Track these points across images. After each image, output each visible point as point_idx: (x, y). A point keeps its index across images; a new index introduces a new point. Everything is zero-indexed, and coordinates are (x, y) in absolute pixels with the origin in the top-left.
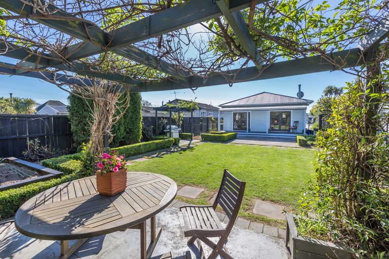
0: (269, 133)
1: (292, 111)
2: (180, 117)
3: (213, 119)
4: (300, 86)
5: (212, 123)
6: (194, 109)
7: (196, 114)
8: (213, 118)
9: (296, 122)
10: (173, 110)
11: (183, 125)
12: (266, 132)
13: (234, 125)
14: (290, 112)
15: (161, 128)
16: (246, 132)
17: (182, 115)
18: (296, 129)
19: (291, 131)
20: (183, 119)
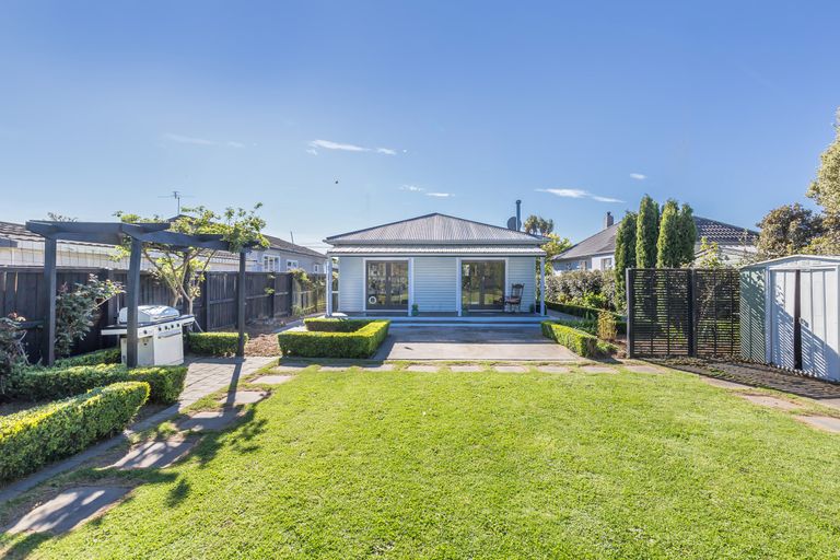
0: (463, 316)
1: (507, 259)
2: (189, 270)
3: (304, 277)
4: (518, 203)
5: (303, 289)
6: (251, 244)
7: (253, 263)
8: (305, 275)
9: (518, 287)
10: (147, 238)
11: (202, 301)
12: (455, 314)
13: (368, 296)
14: (503, 263)
15: (87, 317)
16: (406, 315)
17: (198, 263)
18: (518, 303)
19: (507, 308)
20: (202, 278)
